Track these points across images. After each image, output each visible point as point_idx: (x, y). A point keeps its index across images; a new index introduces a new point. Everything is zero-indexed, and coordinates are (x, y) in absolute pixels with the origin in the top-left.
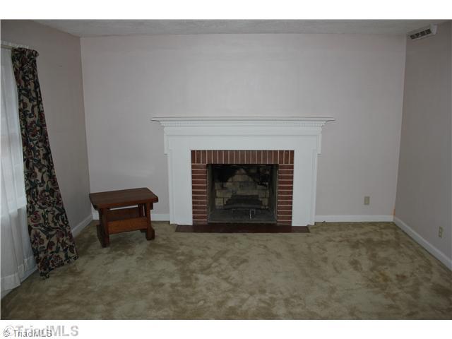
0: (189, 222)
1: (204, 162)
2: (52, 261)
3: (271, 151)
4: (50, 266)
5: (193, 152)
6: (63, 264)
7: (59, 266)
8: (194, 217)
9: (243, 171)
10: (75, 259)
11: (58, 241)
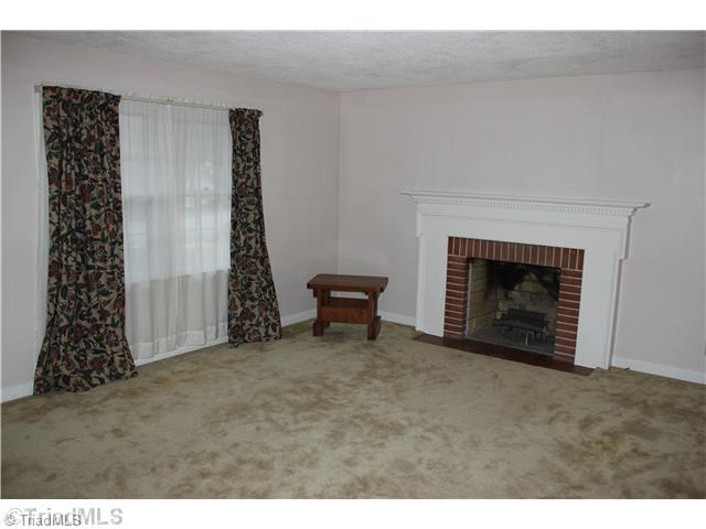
0: (440, 332)
1: (463, 254)
2: (249, 334)
3: (551, 248)
4: (246, 338)
5: (451, 239)
6: (260, 340)
7: (255, 341)
8: (446, 327)
9: (534, 277)
10: (276, 339)
11: (261, 315)
